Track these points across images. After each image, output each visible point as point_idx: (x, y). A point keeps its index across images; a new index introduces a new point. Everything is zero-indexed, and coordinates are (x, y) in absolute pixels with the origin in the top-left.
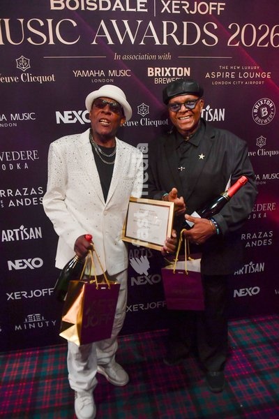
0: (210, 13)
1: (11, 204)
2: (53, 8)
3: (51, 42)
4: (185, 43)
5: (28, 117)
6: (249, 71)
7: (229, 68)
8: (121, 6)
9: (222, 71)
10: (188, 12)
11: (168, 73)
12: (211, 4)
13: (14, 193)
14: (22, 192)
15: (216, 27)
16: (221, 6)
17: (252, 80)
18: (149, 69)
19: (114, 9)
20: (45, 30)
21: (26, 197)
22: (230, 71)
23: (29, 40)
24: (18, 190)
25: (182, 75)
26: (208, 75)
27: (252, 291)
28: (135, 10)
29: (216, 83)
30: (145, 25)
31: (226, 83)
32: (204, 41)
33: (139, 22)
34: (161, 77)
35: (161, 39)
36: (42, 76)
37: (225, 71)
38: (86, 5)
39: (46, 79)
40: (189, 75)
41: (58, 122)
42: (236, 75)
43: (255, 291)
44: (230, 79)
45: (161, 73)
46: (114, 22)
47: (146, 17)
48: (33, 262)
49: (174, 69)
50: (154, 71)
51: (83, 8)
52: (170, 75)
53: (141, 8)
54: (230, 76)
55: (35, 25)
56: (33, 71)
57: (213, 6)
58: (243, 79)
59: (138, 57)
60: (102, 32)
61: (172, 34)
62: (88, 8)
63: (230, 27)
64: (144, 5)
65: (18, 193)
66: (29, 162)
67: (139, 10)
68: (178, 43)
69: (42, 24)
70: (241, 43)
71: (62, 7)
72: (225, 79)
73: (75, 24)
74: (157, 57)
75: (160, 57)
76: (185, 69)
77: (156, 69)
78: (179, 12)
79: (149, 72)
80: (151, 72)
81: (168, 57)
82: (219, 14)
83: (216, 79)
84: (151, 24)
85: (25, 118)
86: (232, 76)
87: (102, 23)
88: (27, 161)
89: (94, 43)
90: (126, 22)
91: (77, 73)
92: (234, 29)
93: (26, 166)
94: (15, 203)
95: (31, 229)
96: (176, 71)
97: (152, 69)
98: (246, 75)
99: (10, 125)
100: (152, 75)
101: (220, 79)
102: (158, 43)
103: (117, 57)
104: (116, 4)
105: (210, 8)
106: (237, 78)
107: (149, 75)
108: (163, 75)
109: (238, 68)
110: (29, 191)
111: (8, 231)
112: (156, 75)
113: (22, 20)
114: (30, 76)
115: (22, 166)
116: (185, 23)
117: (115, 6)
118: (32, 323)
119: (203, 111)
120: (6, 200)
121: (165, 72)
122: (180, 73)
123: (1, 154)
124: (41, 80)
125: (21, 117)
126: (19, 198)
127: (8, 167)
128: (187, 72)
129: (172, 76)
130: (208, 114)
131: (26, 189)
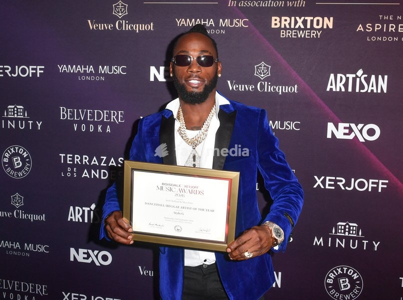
1: (85, 174)
5: (118, 70)
7: (395, 18)
9: (382, 22)
11: (300, 24)
13: (90, 161)
14: (100, 161)
18: (273, 18)
21: (103, 168)
24: (95, 158)
25: (320, 26)
26: (360, 28)
29: (373, 39)
31: (390, 39)
34: (292, 29)
36: (139, 24)
37: (388, 22)
39: (143, 27)
40: (331, 27)
41: (152, 79)
45: (290, 24)
48: (100, 256)
49: (309, 19)
50: (280, 22)
52: (302, 27)
59: (259, 4)
65: (95, 161)
66: (113, 125)
72: (388, 34)
74: (286, 4)
75: (289, 4)
76: (326, 19)
77: (283, 18)
79: (273, 22)
80: (275, 22)
81: (301, 3)
83: (373, 33)
85: (115, 71)
88: (110, 124)
93: (108, 130)
94: (90, 174)
96: (312, 21)
97: (278, 19)
99: (98, 78)
100: (278, 26)
101: (380, 33)
103: (231, 3)
107: (273, 26)
108: (292, 26)
110: (107, 161)
111: (77, 208)
112: (283, 26)
114: (126, 23)
115: (104, 129)
119: (351, 76)
120: (81, 167)
121: (296, 22)
122: (318, 24)
123: (83, 112)
124: (138, 28)
125: (110, 71)
126: (95, 167)
127: (88, 128)
128: (329, 23)
129: (306, 28)
130: (361, 82)
131: (105, 158)
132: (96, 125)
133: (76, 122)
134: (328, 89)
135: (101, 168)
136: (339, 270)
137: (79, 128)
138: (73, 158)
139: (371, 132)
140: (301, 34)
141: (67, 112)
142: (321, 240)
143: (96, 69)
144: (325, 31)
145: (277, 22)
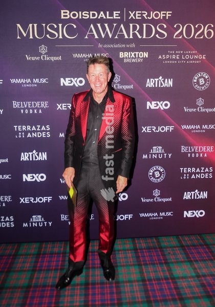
0: (162, 18)
1: (29, 135)
2: (62, 17)
3: (61, 37)
4: (144, 37)
5: (44, 81)
6: (189, 54)
7: (175, 52)
8: (104, 16)
9: (170, 54)
10: (146, 18)
11: (133, 55)
12: (162, 12)
13: (31, 129)
14: (37, 128)
15: (165, 26)
16: (169, 14)
17: (192, 60)
18: (120, 53)
19: (99, 18)
20: (57, 30)
21: (39, 131)
22: (176, 54)
23: (48, 36)
24: (34, 127)
26: (160, 57)
27: (199, 214)
28: (112, 18)
29: (166, 62)
30: (118, 26)
31: (173, 62)
32: (157, 36)
33: (115, 25)
34: (128, 58)
35: (128, 35)
36: (54, 57)
37: (172, 54)
38: (82, 16)
39: (56, 58)
40: (147, 57)
41: (62, 85)
42: (180, 57)
43: (201, 213)
44: (176, 59)
45: (128, 56)
46: (99, 25)
47: (119, 22)
48: (39, 177)
49: (137, 53)
50: (124, 55)
51: (80, 18)
52: (134, 57)
53: (116, 16)
54: (176, 57)
55: (52, 27)
56: (49, 54)
57: (163, 14)
58: (185, 60)
59: (113, 46)
60: (91, 31)
61: (136, 32)
62: (83, 17)
63: (175, 26)
64: (118, 15)
65: (34, 128)
66: (42, 109)
67: (115, 17)
68: (140, 37)
69: (56, 26)
70: (183, 36)
71: (68, 17)
72: (172, 60)
73: (75, 27)
74: (126, 46)
75: (128, 46)
76: (145, 53)
77: (125, 53)
78: (140, 18)
79: (120, 55)
80: (121, 55)
81: (133, 45)
82: (167, 18)
83: (166, 60)
84: (122, 26)
85: (42, 81)
86: (178, 58)
87: (92, 26)
89: (86, 37)
90: (106, 25)
91: (75, 56)
92: (178, 27)
93: (40, 112)
95: (40, 153)
96: (138, 54)
97: (123, 53)
98: (188, 57)
99: (33, 85)
100: (123, 57)
101: (169, 59)
102: (126, 37)
103: (100, 46)
104: (100, 14)
105: (161, 15)
106: (181, 59)
107: (120, 57)
108: (130, 57)
109: (182, 52)
110: (40, 128)
111: (25, 154)
112: (125, 57)
113: (44, 25)
114: (46, 56)
115: (38, 111)
116: (145, 25)
117: (100, 16)
118: (35, 222)
119: (157, 80)
120: (26, 132)
121: (131, 55)
122: (141, 56)
123: (26, 103)
124: (53, 59)
125: (40, 81)
126: (34, 132)
127: (29, 111)
128: (146, 55)
129: (136, 58)
130: (161, 82)
131: (39, 126)
132: (33, 109)
133: (22, 109)
134: (147, 86)
135: (37, 131)
136: (155, 168)
137: (24, 111)
138: (22, 127)
139: (166, 105)
140: (134, 60)
141: (17, 104)
142: (146, 155)
143: (32, 81)
144: (144, 59)
145: (122, 55)
